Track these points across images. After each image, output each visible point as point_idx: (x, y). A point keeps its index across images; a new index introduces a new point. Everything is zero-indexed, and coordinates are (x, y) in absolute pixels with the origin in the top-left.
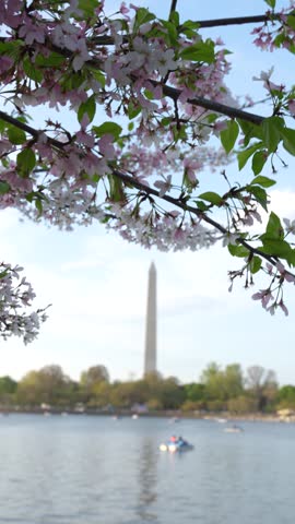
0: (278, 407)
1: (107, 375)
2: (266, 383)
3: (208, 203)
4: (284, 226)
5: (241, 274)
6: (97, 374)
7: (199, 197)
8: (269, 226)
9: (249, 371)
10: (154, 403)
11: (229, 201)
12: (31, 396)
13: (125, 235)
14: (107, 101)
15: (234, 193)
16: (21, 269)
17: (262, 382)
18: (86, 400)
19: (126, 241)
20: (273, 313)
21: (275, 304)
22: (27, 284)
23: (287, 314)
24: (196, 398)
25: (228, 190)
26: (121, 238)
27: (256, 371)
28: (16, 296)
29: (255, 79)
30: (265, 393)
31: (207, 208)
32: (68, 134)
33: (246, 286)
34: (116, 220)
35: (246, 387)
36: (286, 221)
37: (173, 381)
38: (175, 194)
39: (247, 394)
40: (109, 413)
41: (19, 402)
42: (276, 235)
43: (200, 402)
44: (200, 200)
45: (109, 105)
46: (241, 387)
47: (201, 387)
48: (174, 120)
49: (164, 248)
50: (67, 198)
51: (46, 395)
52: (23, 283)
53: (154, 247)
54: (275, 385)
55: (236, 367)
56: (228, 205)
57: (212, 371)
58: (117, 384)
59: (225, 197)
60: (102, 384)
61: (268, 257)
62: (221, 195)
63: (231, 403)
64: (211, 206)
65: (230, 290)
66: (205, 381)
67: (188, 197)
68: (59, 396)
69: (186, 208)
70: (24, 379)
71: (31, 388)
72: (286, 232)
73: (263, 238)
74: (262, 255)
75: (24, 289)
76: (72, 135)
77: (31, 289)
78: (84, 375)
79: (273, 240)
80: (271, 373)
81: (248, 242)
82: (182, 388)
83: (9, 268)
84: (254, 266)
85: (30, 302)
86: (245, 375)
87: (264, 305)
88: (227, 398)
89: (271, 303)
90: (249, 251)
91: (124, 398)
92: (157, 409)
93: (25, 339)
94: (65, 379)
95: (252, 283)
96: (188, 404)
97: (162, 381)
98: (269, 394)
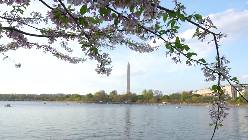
0: (163, 101)
1: (117, 93)
2: (159, 95)
3: (162, 33)
4: (180, 40)
5: (169, 53)
6: (114, 93)
7: (160, 31)
8: (176, 40)
9: (155, 91)
10: (129, 100)
11: (167, 32)
12: (97, 99)
13: (131, 48)
14: (137, 6)
15: (168, 31)
16: (109, 54)
17: (158, 94)
18: (111, 100)
19: (131, 50)
20: (177, 63)
21: (177, 61)
22: (110, 59)
23: (181, 63)
24: (141, 99)
25: (167, 30)
26: (130, 49)
27: (157, 91)
28: (107, 62)
29: (173, 1)
30: (159, 97)
31: (162, 34)
32: (128, 15)
33: (170, 56)
34: (129, 44)
35: (154, 96)
36: (181, 38)
37: (134, 94)
38: (153, 31)
39: (154, 98)
40: (117, 103)
41: (93, 100)
42: (178, 42)
43: (142, 100)
44: (160, 32)
45: (137, 7)
46: (153, 96)
47: (142, 96)
48: (152, 12)
49: (141, 52)
50: (117, 37)
51: (101, 98)
52: (109, 58)
53: (138, 52)
54: (162, 95)
55: (152, 90)
56: (167, 34)
57: (145, 92)
58: (119, 95)
59: (167, 31)
60: (115, 96)
61: (176, 48)
62: (166, 31)
63: (150, 100)
64: (163, 34)
65: (166, 57)
66: (143, 94)
67: (157, 32)
68: (104, 99)
69: (156, 35)
70: (95, 94)
71: (97, 97)
72: (181, 41)
73: (175, 43)
74: (175, 48)
75: (109, 60)
76: (129, 15)
77: (111, 60)
78: (111, 93)
79: (178, 43)
80: (161, 92)
81: (171, 44)
82: (137, 96)
83: (106, 54)
84: (172, 51)
85: (110, 63)
86: (154, 93)
87: (175, 61)
88: (149, 99)
89: (176, 61)
90: (171, 47)
91: (121, 99)
92: (130, 102)
93: (107, 75)
94: (106, 94)
95: (172, 55)
96: (139, 101)
97: (132, 94)
98: (160, 98)
